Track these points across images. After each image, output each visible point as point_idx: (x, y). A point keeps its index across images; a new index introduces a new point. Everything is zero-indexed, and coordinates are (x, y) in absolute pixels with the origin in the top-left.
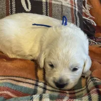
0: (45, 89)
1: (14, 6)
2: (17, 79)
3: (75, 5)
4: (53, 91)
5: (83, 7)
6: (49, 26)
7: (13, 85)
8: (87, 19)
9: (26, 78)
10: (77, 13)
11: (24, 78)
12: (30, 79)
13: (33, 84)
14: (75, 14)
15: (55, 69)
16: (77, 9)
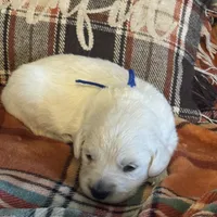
0: (69, 198)
1: (62, 37)
2: (24, 176)
3: (179, 43)
4: (83, 203)
5: (200, 48)
6: (102, 86)
7: (10, 185)
8: (203, 71)
9: (40, 176)
10: (180, 60)
11: (36, 175)
12: (47, 178)
13: (48, 188)
14: (176, 61)
15: (93, 164)
16: (182, 53)
